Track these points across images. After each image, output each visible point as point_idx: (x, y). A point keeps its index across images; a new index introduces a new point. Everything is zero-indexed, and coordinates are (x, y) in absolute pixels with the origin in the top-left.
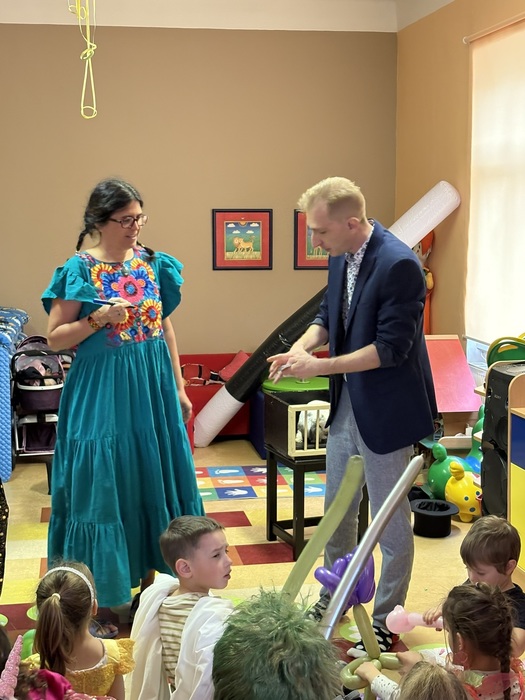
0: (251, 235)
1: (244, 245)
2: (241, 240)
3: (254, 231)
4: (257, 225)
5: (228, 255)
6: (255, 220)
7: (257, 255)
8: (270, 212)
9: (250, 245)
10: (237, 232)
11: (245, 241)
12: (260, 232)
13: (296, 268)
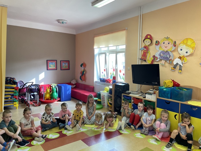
1: (52, 66)
3: (54, 63)
5: (50, 68)
6: (54, 62)
7: (55, 68)
8: (57, 60)
9: (53, 66)
10: (51, 64)
12: (55, 64)
13: (61, 70)
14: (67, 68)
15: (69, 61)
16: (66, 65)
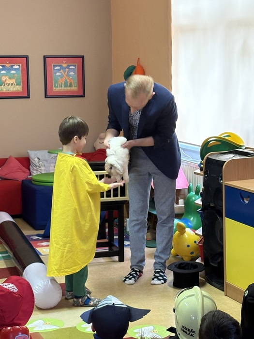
0: (14, 74)
1: (9, 81)
2: (7, 78)
3: (17, 69)
4: (18, 67)
6: (16, 63)
7: (18, 88)
8: (27, 57)
9: (13, 81)
10: (4, 72)
11: (10, 78)
12: (20, 72)
13: (46, 96)
14: (75, 88)
15: (83, 57)
16: (68, 75)
